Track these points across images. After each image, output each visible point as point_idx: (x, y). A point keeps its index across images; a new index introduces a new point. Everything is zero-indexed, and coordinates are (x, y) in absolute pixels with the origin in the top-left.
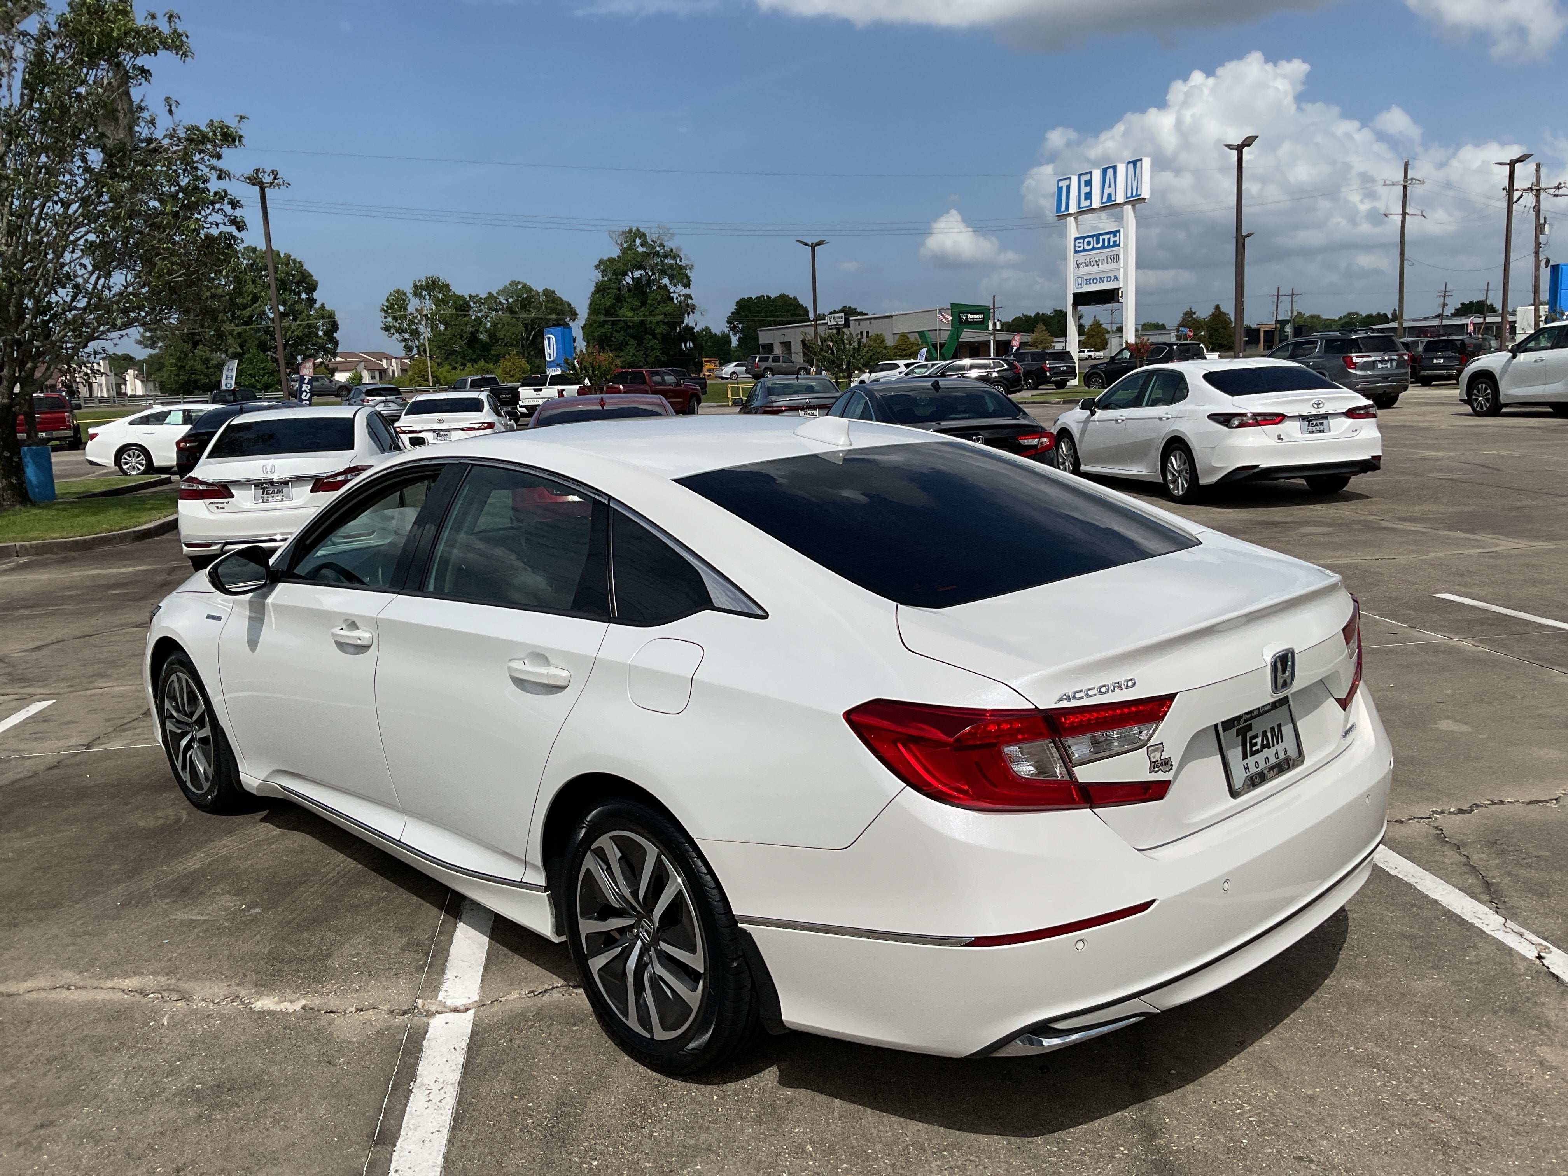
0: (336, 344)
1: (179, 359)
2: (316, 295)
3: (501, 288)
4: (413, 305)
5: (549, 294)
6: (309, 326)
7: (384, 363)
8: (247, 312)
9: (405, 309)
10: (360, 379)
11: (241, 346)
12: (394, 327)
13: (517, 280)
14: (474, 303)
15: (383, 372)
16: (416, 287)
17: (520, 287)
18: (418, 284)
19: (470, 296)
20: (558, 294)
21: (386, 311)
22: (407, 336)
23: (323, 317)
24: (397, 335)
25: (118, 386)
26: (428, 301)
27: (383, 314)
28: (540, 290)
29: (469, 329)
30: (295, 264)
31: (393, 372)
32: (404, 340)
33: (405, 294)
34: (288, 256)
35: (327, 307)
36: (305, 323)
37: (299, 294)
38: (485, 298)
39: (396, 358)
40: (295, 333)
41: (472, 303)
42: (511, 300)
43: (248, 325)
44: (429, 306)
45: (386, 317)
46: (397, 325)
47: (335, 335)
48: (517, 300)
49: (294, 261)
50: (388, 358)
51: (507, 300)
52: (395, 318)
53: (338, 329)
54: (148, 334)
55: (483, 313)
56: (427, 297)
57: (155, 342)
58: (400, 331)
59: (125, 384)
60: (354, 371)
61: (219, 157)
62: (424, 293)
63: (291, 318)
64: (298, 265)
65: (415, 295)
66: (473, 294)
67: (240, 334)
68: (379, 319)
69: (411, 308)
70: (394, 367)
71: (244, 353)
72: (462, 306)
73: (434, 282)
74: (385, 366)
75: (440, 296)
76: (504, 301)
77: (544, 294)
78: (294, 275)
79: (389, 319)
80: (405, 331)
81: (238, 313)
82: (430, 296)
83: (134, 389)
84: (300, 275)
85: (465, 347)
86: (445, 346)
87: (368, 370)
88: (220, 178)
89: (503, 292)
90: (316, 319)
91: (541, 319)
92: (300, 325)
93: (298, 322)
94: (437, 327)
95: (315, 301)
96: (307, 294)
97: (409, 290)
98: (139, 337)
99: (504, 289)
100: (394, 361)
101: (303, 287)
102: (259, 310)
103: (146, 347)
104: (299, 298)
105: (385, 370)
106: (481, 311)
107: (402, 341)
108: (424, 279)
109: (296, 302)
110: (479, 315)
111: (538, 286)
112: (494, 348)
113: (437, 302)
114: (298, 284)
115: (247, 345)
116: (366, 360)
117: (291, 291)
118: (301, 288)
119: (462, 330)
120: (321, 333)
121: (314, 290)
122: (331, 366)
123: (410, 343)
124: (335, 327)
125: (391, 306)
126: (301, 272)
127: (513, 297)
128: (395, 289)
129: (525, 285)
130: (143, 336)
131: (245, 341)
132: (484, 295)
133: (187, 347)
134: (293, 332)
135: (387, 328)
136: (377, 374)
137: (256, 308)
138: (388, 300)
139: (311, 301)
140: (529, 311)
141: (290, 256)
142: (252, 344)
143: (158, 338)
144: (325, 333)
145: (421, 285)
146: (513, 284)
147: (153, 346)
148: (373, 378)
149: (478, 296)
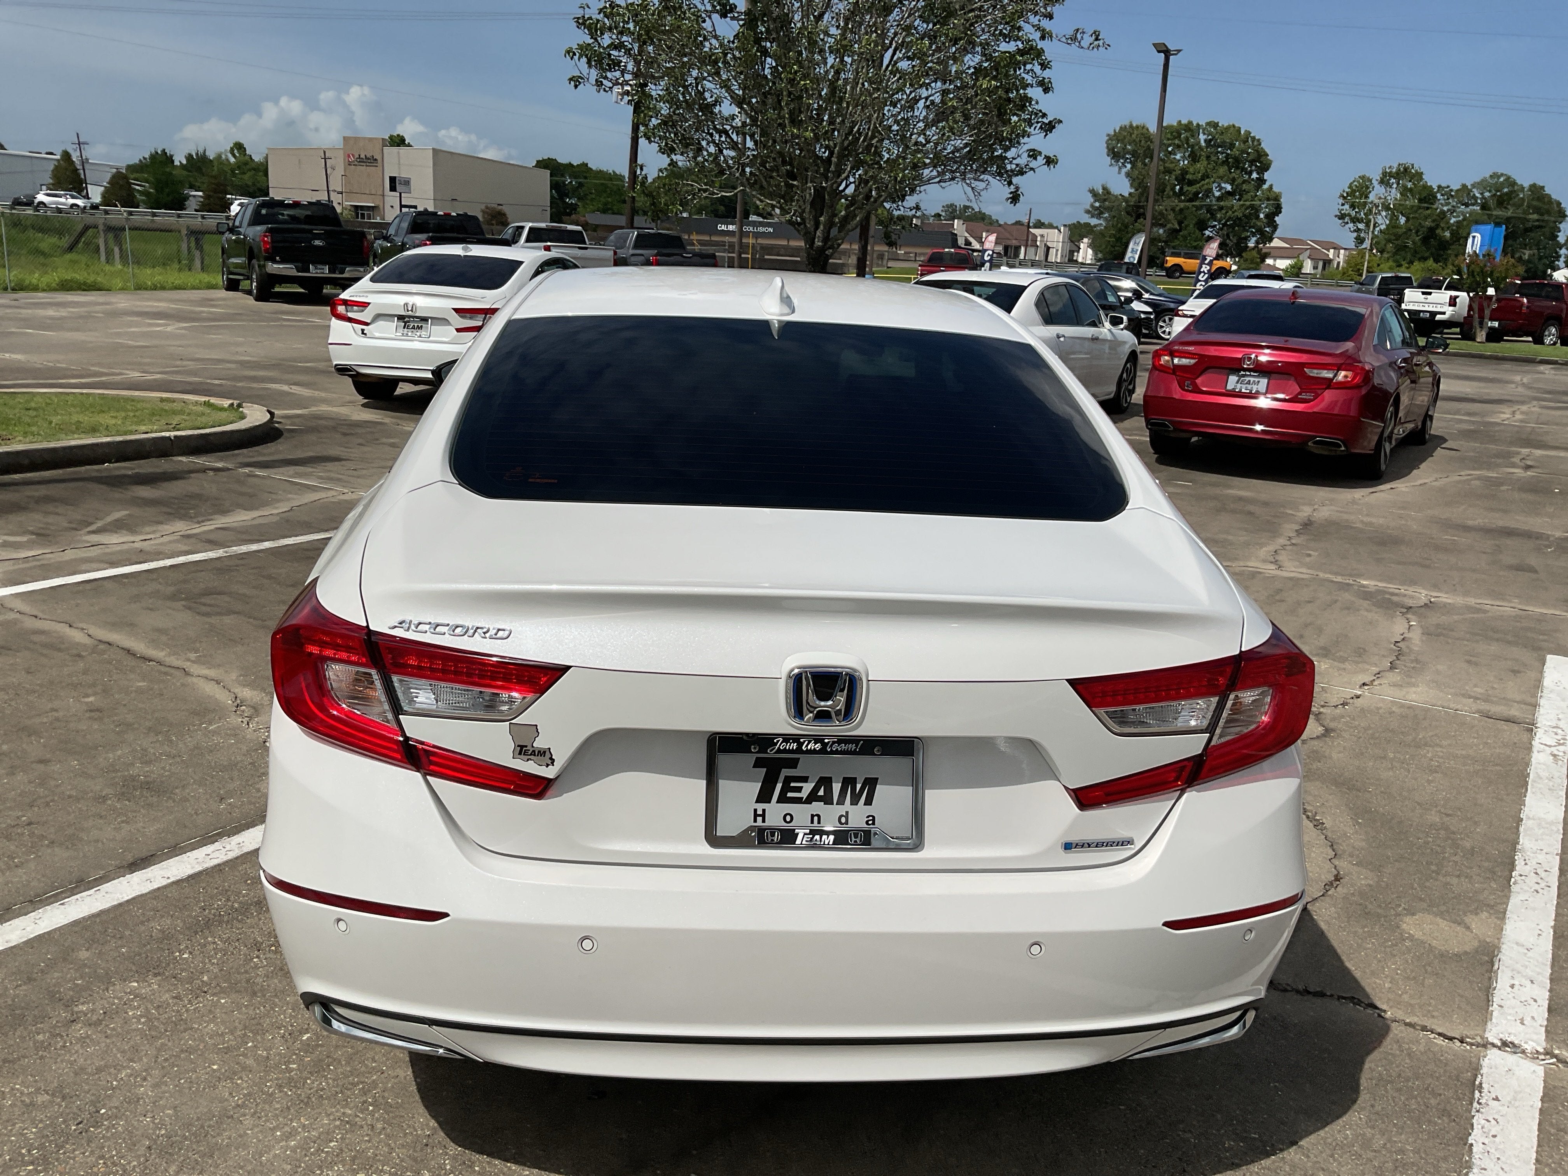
0: (1275, 227)
1: (1120, 230)
2: (1266, 175)
3: (1478, 180)
4: (1377, 193)
5: (1537, 191)
6: (1252, 207)
7: (1331, 254)
8: (1193, 189)
9: (1367, 197)
10: (1300, 268)
11: (1180, 223)
12: (1349, 215)
13: (1500, 171)
14: (1442, 195)
15: (1327, 262)
16: (1385, 174)
17: (1502, 179)
18: (1388, 170)
19: (1439, 187)
20: (1548, 191)
21: (1345, 198)
22: (1361, 226)
23: (1268, 199)
24: (1351, 225)
25: (1072, 252)
26: (1394, 191)
27: (1341, 201)
28: (1526, 185)
29: (1428, 223)
30: (1253, 142)
31: (1339, 263)
32: (1358, 230)
33: (1371, 181)
34: (1248, 133)
35: (1275, 189)
36: (1248, 203)
37: (1250, 173)
38: (1457, 190)
39: (1345, 249)
40: (1236, 214)
41: (1439, 196)
42: (1487, 194)
43: (1193, 201)
44: (1394, 195)
45: (1343, 205)
46: (1353, 213)
47: (1276, 218)
48: (1495, 195)
49: (1253, 138)
50: (1337, 248)
51: (1482, 194)
52: (1353, 206)
53: (1281, 212)
54: (1097, 204)
55: (1450, 207)
56: (1395, 186)
57: (1102, 213)
58: (1355, 220)
59: (1078, 252)
60: (1295, 260)
61: (1050, 16)
62: (1393, 180)
63: (1237, 197)
64: (1256, 143)
65: (1381, 182)
66: (1443, 185)
67: (1181, 210)
68: (1336, 205)
69: (1372, 197)
70: (1341, 258)
71: (1180, 230)
72: (1427, 197)
73: (1406, 169)
74: (1331, 257)
75: (1409, 185)
76: (1478, 195)
77: (1530, 190)
78: (1248, 154)
79: (1347, 207)
80: (1360, 221)
81: (1186, 188)
82: (1398, 184)
83: (1084, 258)
84: (1256, 154)
85: (1419, 244)
86: (1397, 240)
87: (1312, 259)
88: (1043, 38)
89: (1482, 185)
90: (1260, 200)
91: (1519, 218)
92: (1243, 205)
93: (1241, 203)
94: (1398, 219)
95: (1263, 181)
96: (1258, 174)
97: (1376, 176)
98: (1088, 207)
99: (1483, 181)
100: (1342, 251)
101: (1256, 166)
102: (1206, 187)
103: (1092, 217)
104: (1250, 177)
105: (1330, 261)
106: (1447, 204)
107: (1355, 231)
108: (1395, 165)
109: (1244, 182)
110: (1445, 208)
111: (1525, 181)
112: (1453, 247)
113: (1404, 191)
114: (1252, 162)
115: (1186, 223)
116: (1313, 248)
117: (1243, 169)
118: (1253, 168)
119: (1420, 224)
120: (1262, 216)
121: (1267, 169)
122: (1264, 251)
123: (1362, 235)
124: (1278, 210)
125: (1352, 193)
126: (1257, 151)
127: (1490, 191)
128: (1361, 174)
129: (1509, 178)
130: (1092, 206)
131: (1185, 218)
132: (1455, 186)
133: (1128, 219)
134: (1233, 212)
135: (1342, 217)
136: (1321, 264)
137: (1203, 185)
138: (1350, 187)
139: (1261, 181)
140: (1506, 208)
141: (1250, 133)
142: (1191, 223)
143: (1105, 209)
144: (1267, 216)
145: (1391, 172)
146: (1495, 176)
147: (1099, 216)
148: (1315, 268)
149: (1448, 187)
